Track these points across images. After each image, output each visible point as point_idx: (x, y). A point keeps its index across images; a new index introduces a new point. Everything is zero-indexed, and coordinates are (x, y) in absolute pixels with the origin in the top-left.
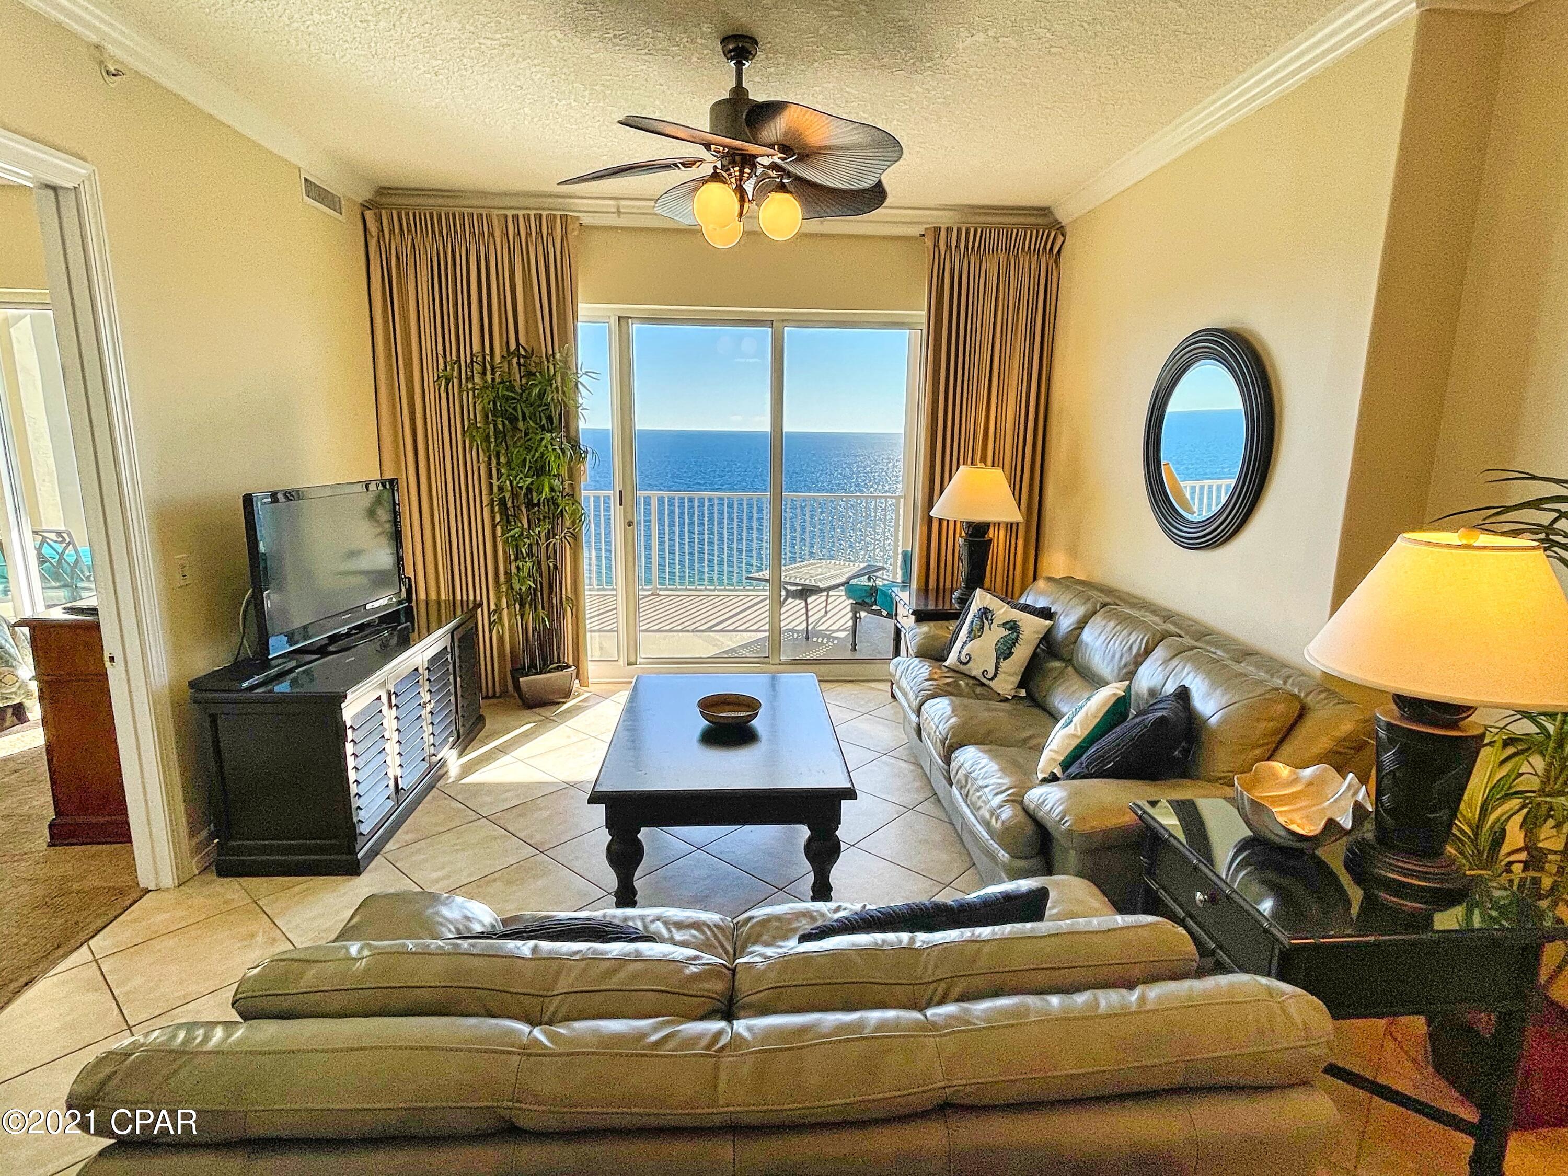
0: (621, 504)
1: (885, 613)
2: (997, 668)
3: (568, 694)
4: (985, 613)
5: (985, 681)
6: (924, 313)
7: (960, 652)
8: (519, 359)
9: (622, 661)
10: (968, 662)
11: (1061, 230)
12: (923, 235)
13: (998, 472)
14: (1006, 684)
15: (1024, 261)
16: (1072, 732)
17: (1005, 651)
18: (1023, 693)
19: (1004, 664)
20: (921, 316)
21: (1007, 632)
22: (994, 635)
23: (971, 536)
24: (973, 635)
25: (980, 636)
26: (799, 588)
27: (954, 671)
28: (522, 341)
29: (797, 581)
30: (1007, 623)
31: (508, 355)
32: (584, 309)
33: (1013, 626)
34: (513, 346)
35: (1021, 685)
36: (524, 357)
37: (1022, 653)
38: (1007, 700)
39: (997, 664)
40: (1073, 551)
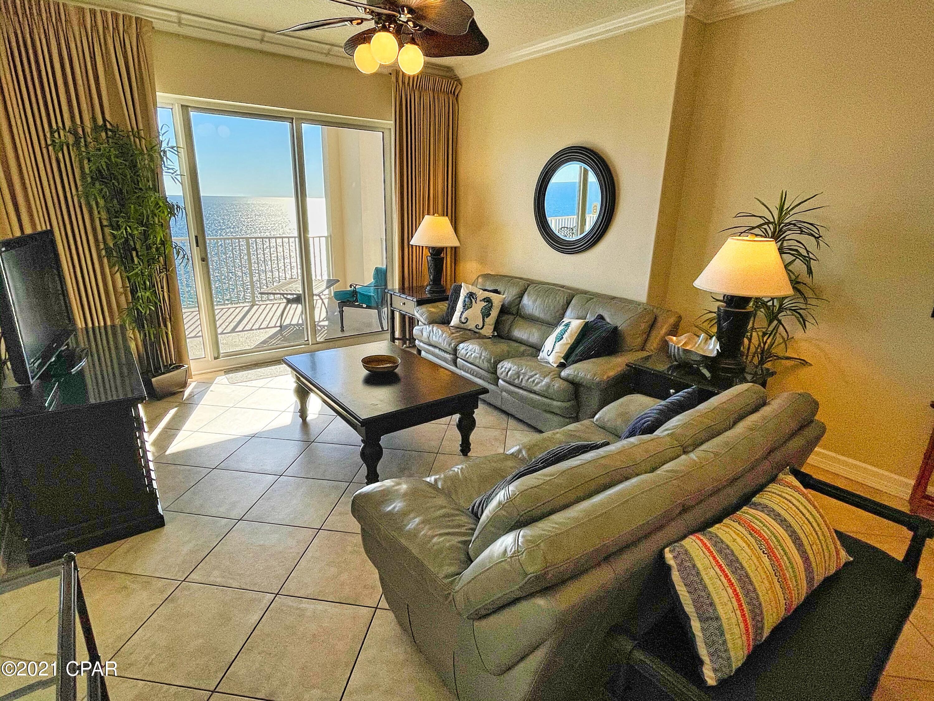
0: (197, 246)
1: (364, 306)
2: (483, 323)
3: (184, 385)
4: (471, 295)
5: (477, 330)
6: (392, 122)
7: (460, 317)
8: (107, 134)
9: (210, 357)
10: (467, 321)
11: (459, 81)
12: (391, 74)
13: (447, 218)
14: (488, 331)
15: (442, 96)
16: (565, 341)
17: (486, 314)
18: (496, 334)
19: (487, 320)
20: (391, 124)
21: (486, 304)
22: (478, 306)
23: (434, 255)
24: (466, 307)
25: (471, 307)
26: (295, 296)
27: (458, 328)
28: (108, 117)
29: (294, 292)
30: (485, 299)
31: (96, 128)
32: (162, 97)
33: (488, 300)
34: (100, 122)
35: (495, 329)
36: (111, 130)
37: (494, 313)
38: (490, 338)
39: (483, 320)
40: (482, 260)
